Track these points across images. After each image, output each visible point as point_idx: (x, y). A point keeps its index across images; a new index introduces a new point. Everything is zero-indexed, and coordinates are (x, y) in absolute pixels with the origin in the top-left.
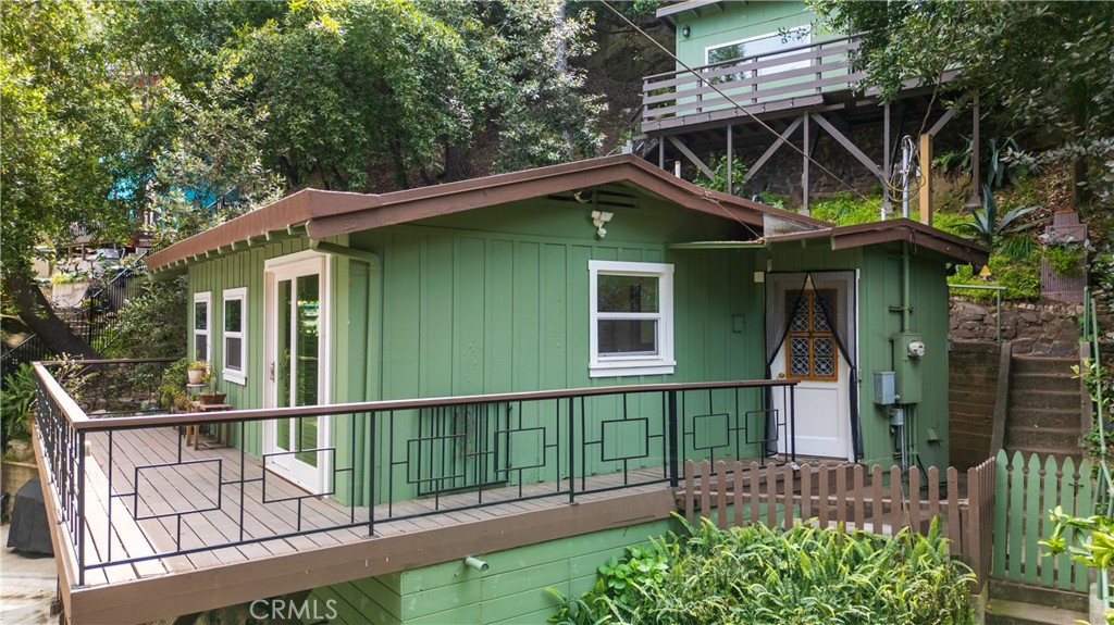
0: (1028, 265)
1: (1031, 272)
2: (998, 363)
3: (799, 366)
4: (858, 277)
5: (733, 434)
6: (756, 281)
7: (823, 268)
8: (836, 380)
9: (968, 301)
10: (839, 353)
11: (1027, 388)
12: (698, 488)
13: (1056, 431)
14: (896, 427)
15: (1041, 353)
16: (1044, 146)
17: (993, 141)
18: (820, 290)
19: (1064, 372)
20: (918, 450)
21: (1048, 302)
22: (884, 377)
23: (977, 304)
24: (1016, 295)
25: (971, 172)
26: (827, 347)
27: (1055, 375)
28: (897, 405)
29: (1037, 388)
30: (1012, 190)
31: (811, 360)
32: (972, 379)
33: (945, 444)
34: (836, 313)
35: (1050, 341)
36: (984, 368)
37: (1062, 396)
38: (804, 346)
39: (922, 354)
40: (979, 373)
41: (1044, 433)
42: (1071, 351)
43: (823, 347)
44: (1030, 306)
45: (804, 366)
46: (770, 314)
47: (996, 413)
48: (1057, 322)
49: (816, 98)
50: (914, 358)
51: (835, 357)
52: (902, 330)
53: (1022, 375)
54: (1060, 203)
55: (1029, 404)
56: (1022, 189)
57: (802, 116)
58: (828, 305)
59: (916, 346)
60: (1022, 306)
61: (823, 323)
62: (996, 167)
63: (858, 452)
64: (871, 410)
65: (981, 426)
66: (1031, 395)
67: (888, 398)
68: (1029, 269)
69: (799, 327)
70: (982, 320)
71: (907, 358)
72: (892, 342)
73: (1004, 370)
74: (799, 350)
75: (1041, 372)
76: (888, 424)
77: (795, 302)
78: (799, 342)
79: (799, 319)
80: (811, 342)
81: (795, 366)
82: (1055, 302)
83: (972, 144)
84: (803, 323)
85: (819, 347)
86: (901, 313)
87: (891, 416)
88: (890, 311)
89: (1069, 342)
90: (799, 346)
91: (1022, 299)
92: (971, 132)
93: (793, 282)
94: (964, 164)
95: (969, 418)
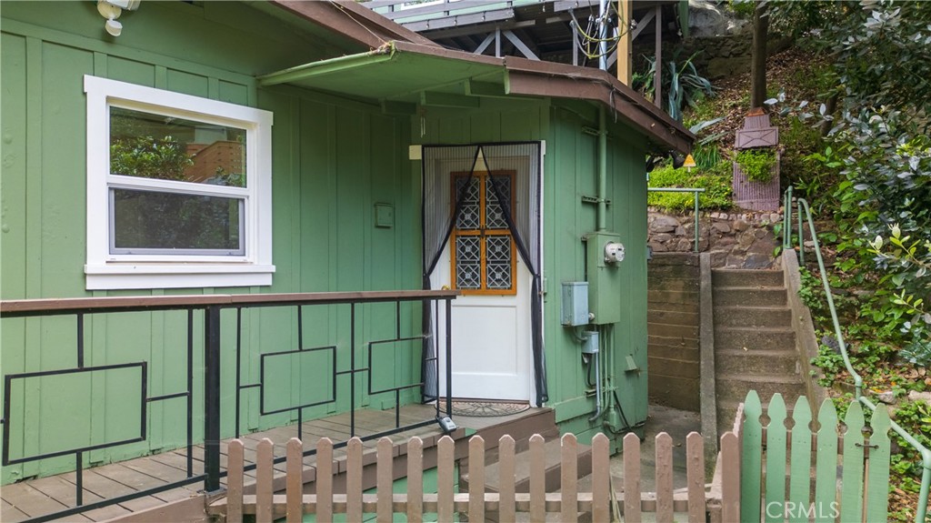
0: (717, 173)
1: (721, 181)
2: (699, 274)
3: (468, 276)
4: (543, 152)
5: (343, 381)
6: (411, 158)
7: (498, 140)
8: (515, 294)
9: (659, 211)
10: (519, 257)
11: (729, 304)
12: (251, 490)
13: (770, 354)
14: (589, 356)
15: (735, 266)
16: (715, 77)
17: (673, 64)
18: (494, 171)
19: (766, 285)
20: (615, 385)
21: (740, 211)
22: (575, 288)
23: (669, 214)
24: (709, 205)
25: (654, 94)
26: (504, 249)
27: (758, 288)
28: (591, 326)
29: (740, 304)
30: (691, 112)
31: (483, 267)
32: (667, 295)
33: (644, 375)
34: (515, 202)
35: (743, 253)
36: (681, 283)
37: (769, 312)
38: (474, 249)
39: (621, 259)
40: (675, 289)
41: (756, 357)
42: (765, 264)
43: (498, 249)
44: (723, 216)
45: (474, 276)
46: (430, 202)
47: (703, 334)
48: (751, 232)
49: (507, 12)
50: (611, 265)
51: (513, 263)
52: (598, 228)
53: (724, 288)
54: (738, 120)
55: (734, 322)
56: (699, 111)
57: (494, 32)
58: (504, 189)
59: (615, 249)
60: (715, 215)
61: (498, 216)
62: (677, 88)
63: (542, 395)
64: (559, 331)
65: (677, 349)
66: (736, 312)
67: (580, 318)
68: (719, 178)
69: (467, 222)
70: (674, 232)
71: (603, 265)
72: (585, 243)
73: (705, 283)
74: (468, 254)
75: (741, 285)
76: (579, 352)
77: (463, 187)
78: (468, 244)
79: (468, 212)
80: (483, 242)
81: (463, 275)
82: (748, 211)
83: (654, 65)
84: (473, 216)
85: (493, 249)
86: (596, 206)
87: (584, 342)
88: (584, 203)
89: (764, 254)
90: (468, 249)
91: (714, 208)
92: (653, 54)
93: (457, 161)
94: (647, 85)
95: (664, 340)
